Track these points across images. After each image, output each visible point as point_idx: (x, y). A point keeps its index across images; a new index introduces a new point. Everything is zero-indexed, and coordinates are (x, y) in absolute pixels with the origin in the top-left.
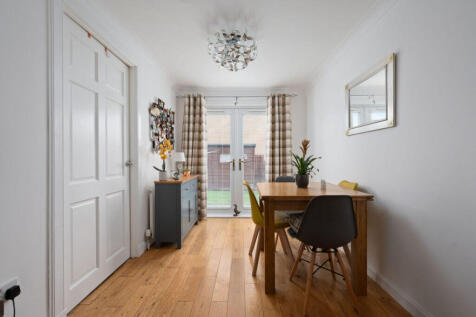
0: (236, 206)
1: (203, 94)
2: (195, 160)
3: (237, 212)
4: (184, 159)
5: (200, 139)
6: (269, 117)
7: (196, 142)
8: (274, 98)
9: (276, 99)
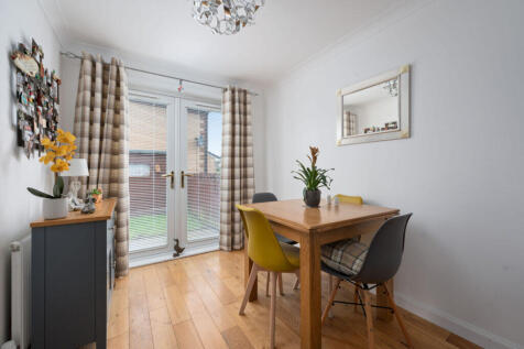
0: (177, 241)
1: (123, 63)
2: (104, 173)
3: (179, 250)
4: (85, 173)
5: (116, 138)
6: (228, 116)
7: (107, 143)
8: (233, 91)
9: (237, 94)
